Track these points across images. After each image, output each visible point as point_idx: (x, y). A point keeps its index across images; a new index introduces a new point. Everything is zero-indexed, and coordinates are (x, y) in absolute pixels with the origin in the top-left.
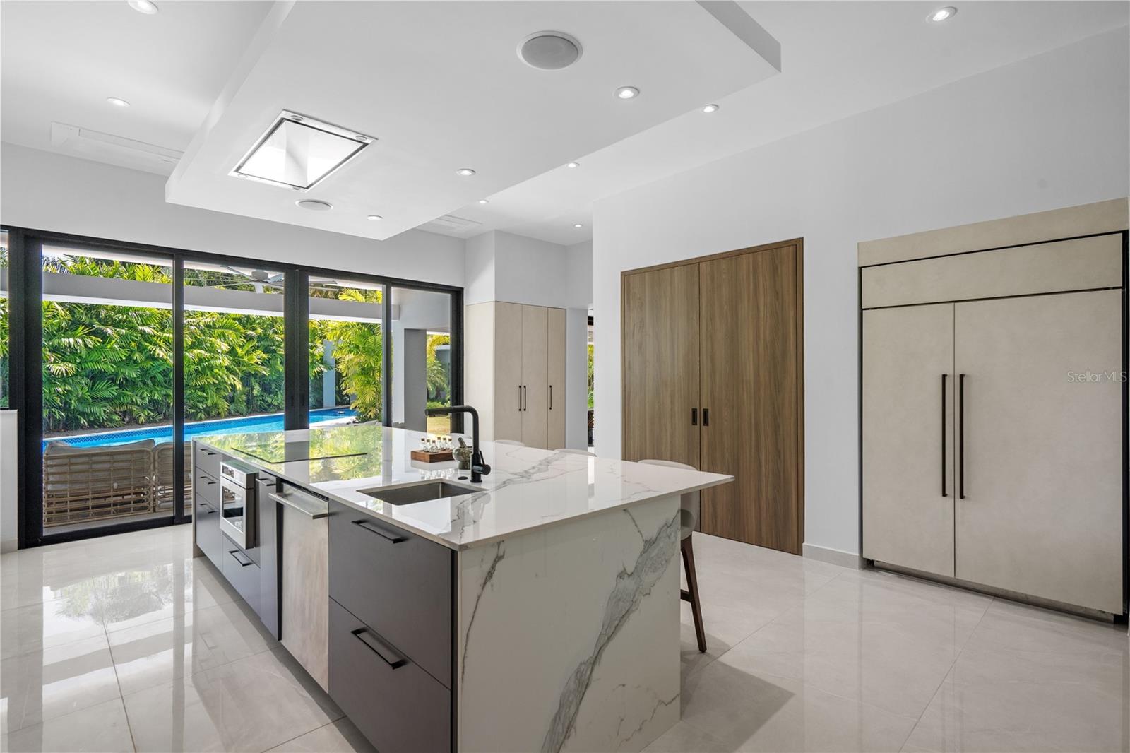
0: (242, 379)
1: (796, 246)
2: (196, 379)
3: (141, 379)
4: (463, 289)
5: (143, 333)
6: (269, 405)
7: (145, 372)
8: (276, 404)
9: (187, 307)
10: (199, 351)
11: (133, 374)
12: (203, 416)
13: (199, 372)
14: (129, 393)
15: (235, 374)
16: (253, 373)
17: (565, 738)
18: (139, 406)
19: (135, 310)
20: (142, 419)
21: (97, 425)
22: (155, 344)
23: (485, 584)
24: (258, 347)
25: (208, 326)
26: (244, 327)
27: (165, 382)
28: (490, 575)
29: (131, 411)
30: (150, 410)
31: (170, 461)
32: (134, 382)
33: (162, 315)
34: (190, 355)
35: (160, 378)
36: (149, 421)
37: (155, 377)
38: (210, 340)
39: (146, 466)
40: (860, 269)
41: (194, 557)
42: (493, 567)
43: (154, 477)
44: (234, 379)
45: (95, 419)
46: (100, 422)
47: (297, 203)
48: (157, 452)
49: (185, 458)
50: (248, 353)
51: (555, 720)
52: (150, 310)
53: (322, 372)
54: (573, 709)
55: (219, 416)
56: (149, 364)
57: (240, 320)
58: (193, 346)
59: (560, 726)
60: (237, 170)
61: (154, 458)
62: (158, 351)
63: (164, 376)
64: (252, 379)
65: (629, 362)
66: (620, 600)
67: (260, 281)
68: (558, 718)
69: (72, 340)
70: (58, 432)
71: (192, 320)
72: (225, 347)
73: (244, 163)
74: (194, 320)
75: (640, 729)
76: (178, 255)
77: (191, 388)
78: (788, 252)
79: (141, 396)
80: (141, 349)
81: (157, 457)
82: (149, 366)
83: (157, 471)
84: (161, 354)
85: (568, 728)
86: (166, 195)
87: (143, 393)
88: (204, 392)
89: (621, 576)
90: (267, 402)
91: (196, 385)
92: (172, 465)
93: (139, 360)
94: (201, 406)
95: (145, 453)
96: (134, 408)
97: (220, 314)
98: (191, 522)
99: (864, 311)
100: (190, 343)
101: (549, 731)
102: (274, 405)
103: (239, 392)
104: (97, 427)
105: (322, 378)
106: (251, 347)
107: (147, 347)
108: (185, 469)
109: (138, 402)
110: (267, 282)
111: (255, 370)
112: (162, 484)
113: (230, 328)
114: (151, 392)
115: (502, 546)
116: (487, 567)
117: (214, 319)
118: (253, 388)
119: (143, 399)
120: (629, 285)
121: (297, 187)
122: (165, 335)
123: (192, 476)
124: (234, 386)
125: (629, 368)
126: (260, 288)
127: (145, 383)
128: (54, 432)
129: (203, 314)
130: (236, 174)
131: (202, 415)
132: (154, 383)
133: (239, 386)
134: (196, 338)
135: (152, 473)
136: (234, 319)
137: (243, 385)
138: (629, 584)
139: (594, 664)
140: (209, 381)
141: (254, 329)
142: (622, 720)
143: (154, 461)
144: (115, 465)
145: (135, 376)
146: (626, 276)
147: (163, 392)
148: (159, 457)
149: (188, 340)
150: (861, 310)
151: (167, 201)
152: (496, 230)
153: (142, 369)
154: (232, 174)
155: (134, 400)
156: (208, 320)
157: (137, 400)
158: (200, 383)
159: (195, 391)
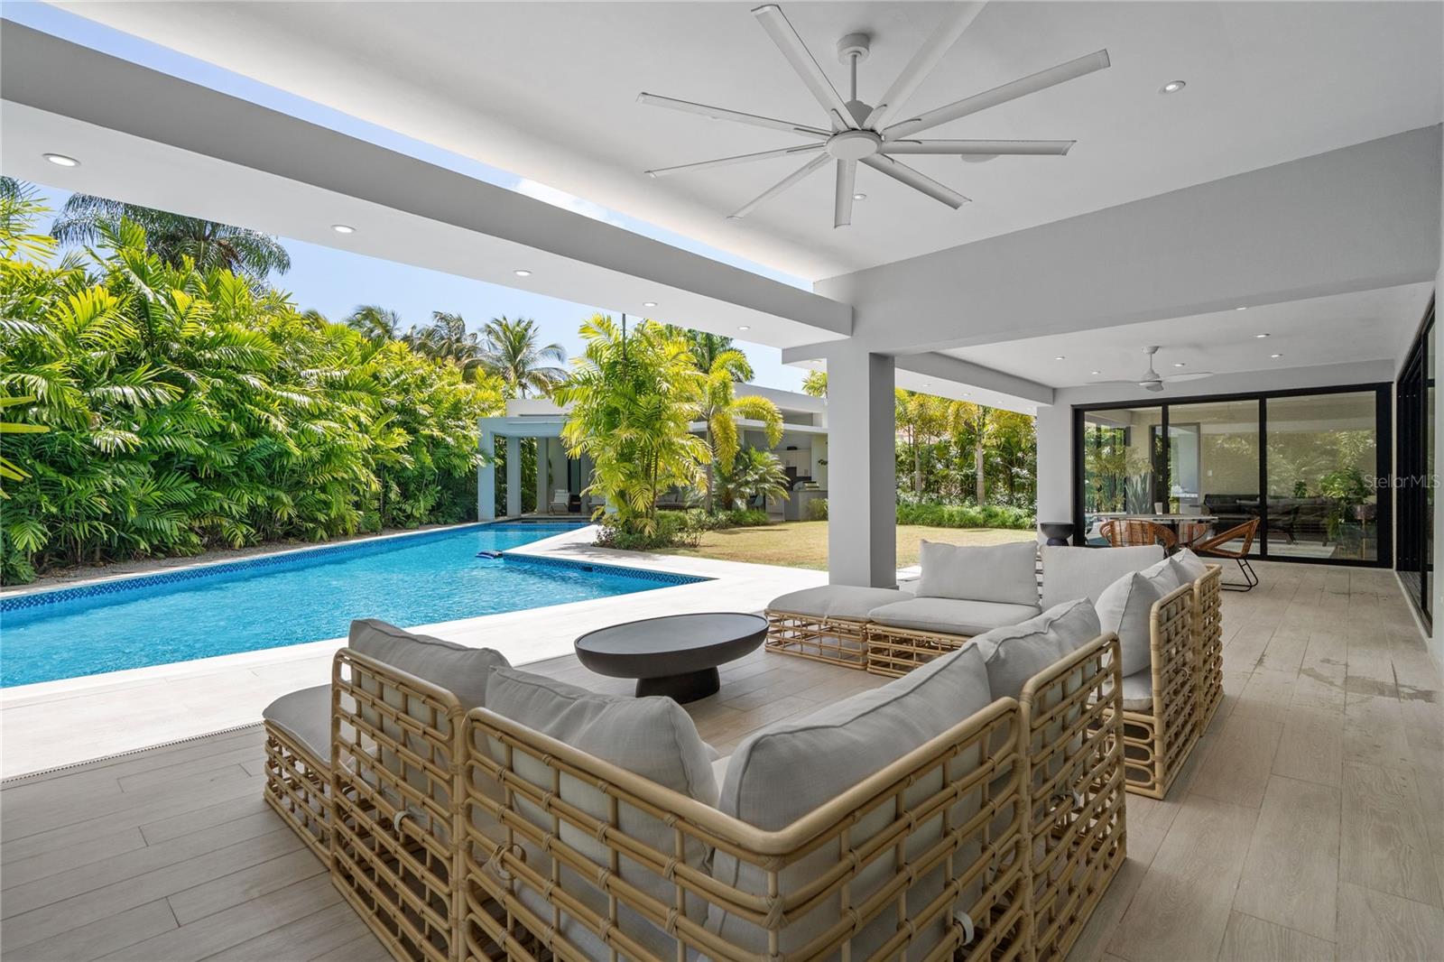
0: (377, 475)
2: (314, 473)
3: (236, 471)
5: (244, 387)
6: (409, 517)
7: (241, 458)
8: (418, 516)
11: (226, 459)
12: (325, 535)
13: (322, 460)
14: (219, 495)
15: (370, 466)
16: (392, 464)
18: (234, 518)
20: (240, 541)
21: (162, 552)
22: (268, 410)
25: (334, 384)
29: (220, 527)
30: (250, 524)
32: (228, 476)
34: (317, 428)
35: (260, 469)
36: (249, 545)
37: (254, 468)
44: (368, 476)
45: (162, 541)
46: (168, 547)
50: (383, 432)
55: (346, 534)
56: (250, 444)
62: (273, 420)
69: (129, 391)
70: (93, 565)
72: (365, 418)
74: (317, 371)
77: (307, 487)
79: (238, 500)
80: (241, 416)
82: (248, 447)
84: (276, 426)
87: (239, 494)
88: (326, 494)
90: (405, 511)
91: (315, 483)
93: (236, 434)
94: (322, 518)
96: (226, 522)
102: (415, 517)
103: (368, 495)
104: (162, 555)
106: (388, 424)
107: (252, 414)
109: (234, 512)
111: (395, 461)
113: (363, 388)
114: (252, 494)
117: (346, 372)
118: (390, 490)
119: (240, 505)
122: (284, 394)
124: (367, 486)
127: (239, 478)
128: (85, 565)
131: (321, 532)
132: (251, 477)
133: (373, 485)
140: (336, 475)
145: (231, 463)
153: (238, 452)
155: (226, 507)
156: (336, 373)
157: (230, 507)
158: (320, 480)
159: (313, 493)
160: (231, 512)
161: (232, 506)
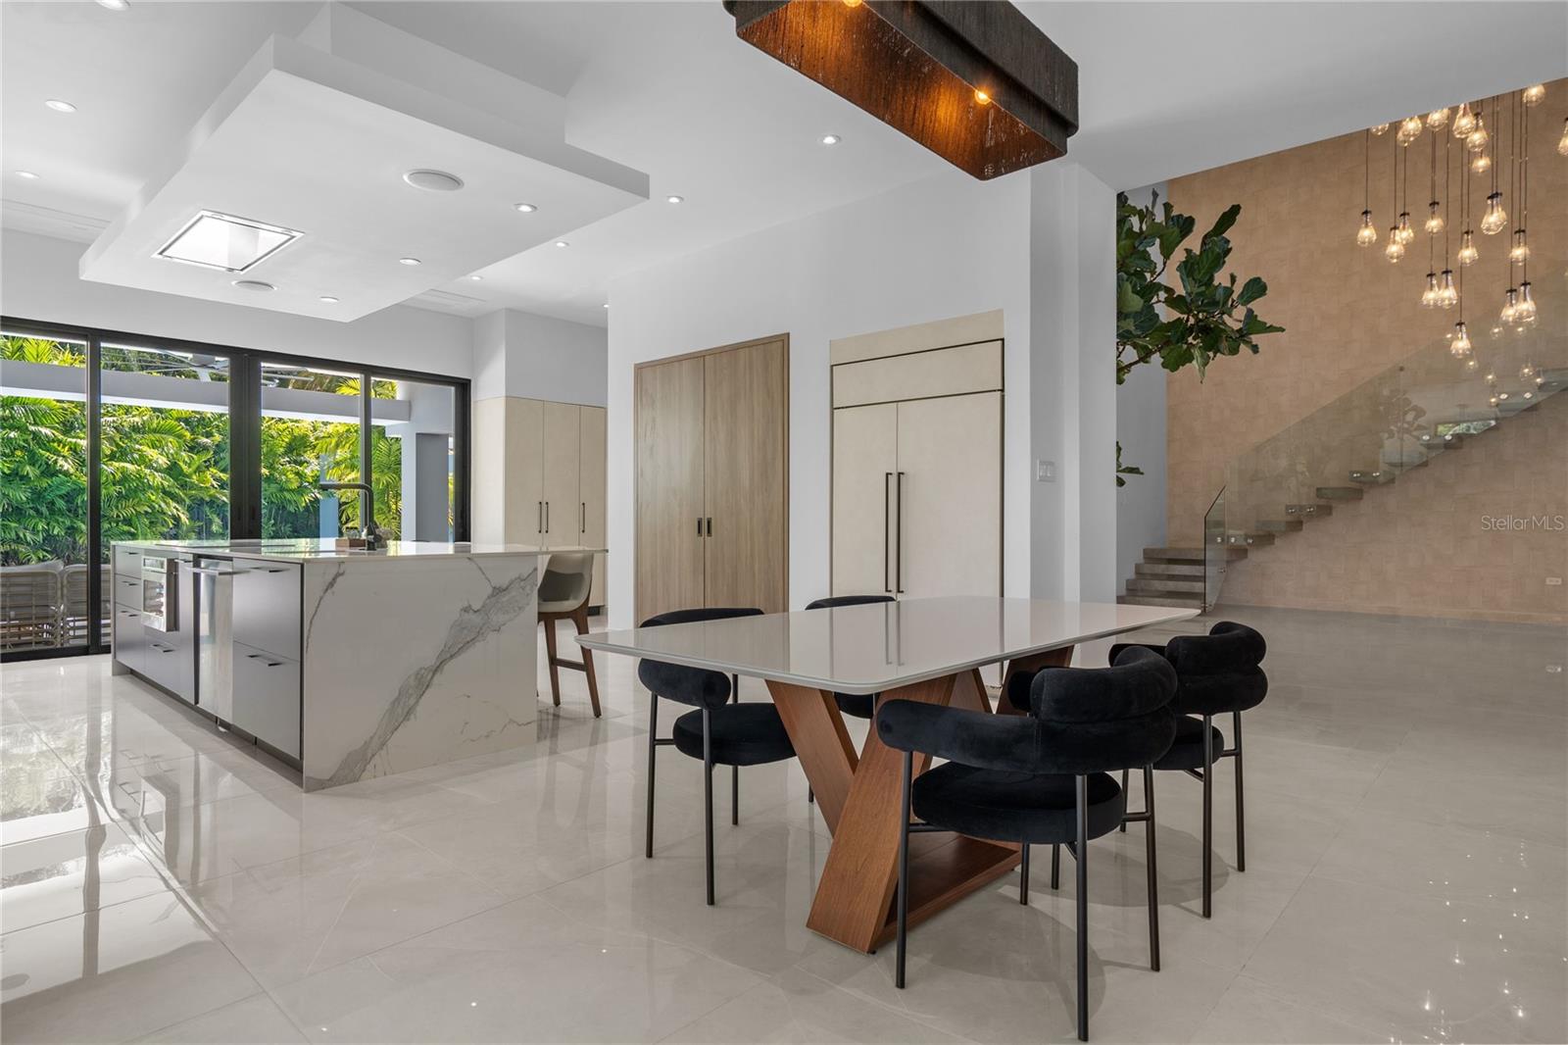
0: (190, 509)
1: (784, 340)
2: (117, 508)
3: (31, 505)
4: (470, 381)
5: (36, 435)
7: (38, 495)
9: (105, 399)
10: (122, 464)
11: (21, 495)
13: (123, 497)
14: (13, 525)
15: (179, 501)
16: (207, 499)
17: (404, 719)
18: (29, 544)
19: (23, 403)
22: (57, 453)
23: (327, 590)
24: (216, 463)
25: (135, 429)
26: (193, 432)
27: (70, 511)
28: (331, 584)
29: (16, 553)
30: (47, 551)
31: (83, 587)
32: (21, 510)
33: (66, 410)
34: (109, 468)
35: (61, 504)
37: (53, 503)
38: (139, 450)
39: (50, 592)
40: (832, 366)
41: (113, 675)
42: (334, 579)
43: (62, 607)
44: (177, 509)
47: (233, 283)
48: (66, 576)
49: (102, 584)
50: (198, 470)
51: (393, 703)
52: (47, 402)
53: (317, 500)
54: (412, 701)
56: (45, 483)
57: (187, 421)
58: (112, 457)
59: (400, 710)
60: (161, 253)
61: (62, 583)
62: (61, 462)
63: (67, 502)
64: (207, 509)
65: (642, 470)
66: (464, 628)
67: (204, 366)
68: (396, 704)
71: (111, 419)
72: (163, 461)
73: (170, 245)
74: (115, 419)
75: (487, 736)
76: (95, 335)
77: (110, 520)
78: (777, 346)
79: (32, 529)
80: (33, 460)
81: (65, 582)
82: (45, 485)
83: (65, 599)
84: (66, 467)
85: (408, 713)
86: (80, 272)
87: (36, 524)
88: (130, 525)
89: (466, 610)
91: (118, 516)
92: (85, 592)
93: (31, 475)
95: (50, 577)
96: (22, 549)
97: (155, 410)
98: (110, 652)
99: (835, 411)
100: (108, 452)
101: (387, 711)
103: (185, 528)
105: (317, 510)
106: (205, 462)
107: (42, 455)
108: (103, 598)
109: (29, 539)
110: (213, 368)
111: (210, 496)
112: (71, 616)
113: (170, 432)
114: (48, 525)
115: (343, 567)
116: (329, 578)
117: (145, 418)
118: (210, 522)
119: (34, 531)
120: (641, 380)
121: (231, 270)
122: (69, 440)
123: (110, 606)
124: (177, 519)
125: (642, 475)
126: (205, 375)
127: (37, 511)
129: (128, 410)
130: (160, 256)
132: (52, 512)
133: (184, 518)
134: (117, 445)
135: (60, 601)
136: (179, 420)
137: (191, 519)
138: (476, 619)
139: (436, 670)
140: (138, 509)
141: (209, 435)
142: (466, 723)
143: (62, 586)
144: (12, 589)
145: (24, 498)
146: (640, 369)
147: (68, 523)
148: (68, 582)
149: (106, 448)
150: (833, 409)
151: (82, 278)
152: (506, 309)
153: (34, 491)
154: (155, 255)
155: (22, 535)
156: (137, 419)
157: (25, 535)
158: (124, 513)
159: (117, 525)
160: (26, 539)
161: (27, 534)
